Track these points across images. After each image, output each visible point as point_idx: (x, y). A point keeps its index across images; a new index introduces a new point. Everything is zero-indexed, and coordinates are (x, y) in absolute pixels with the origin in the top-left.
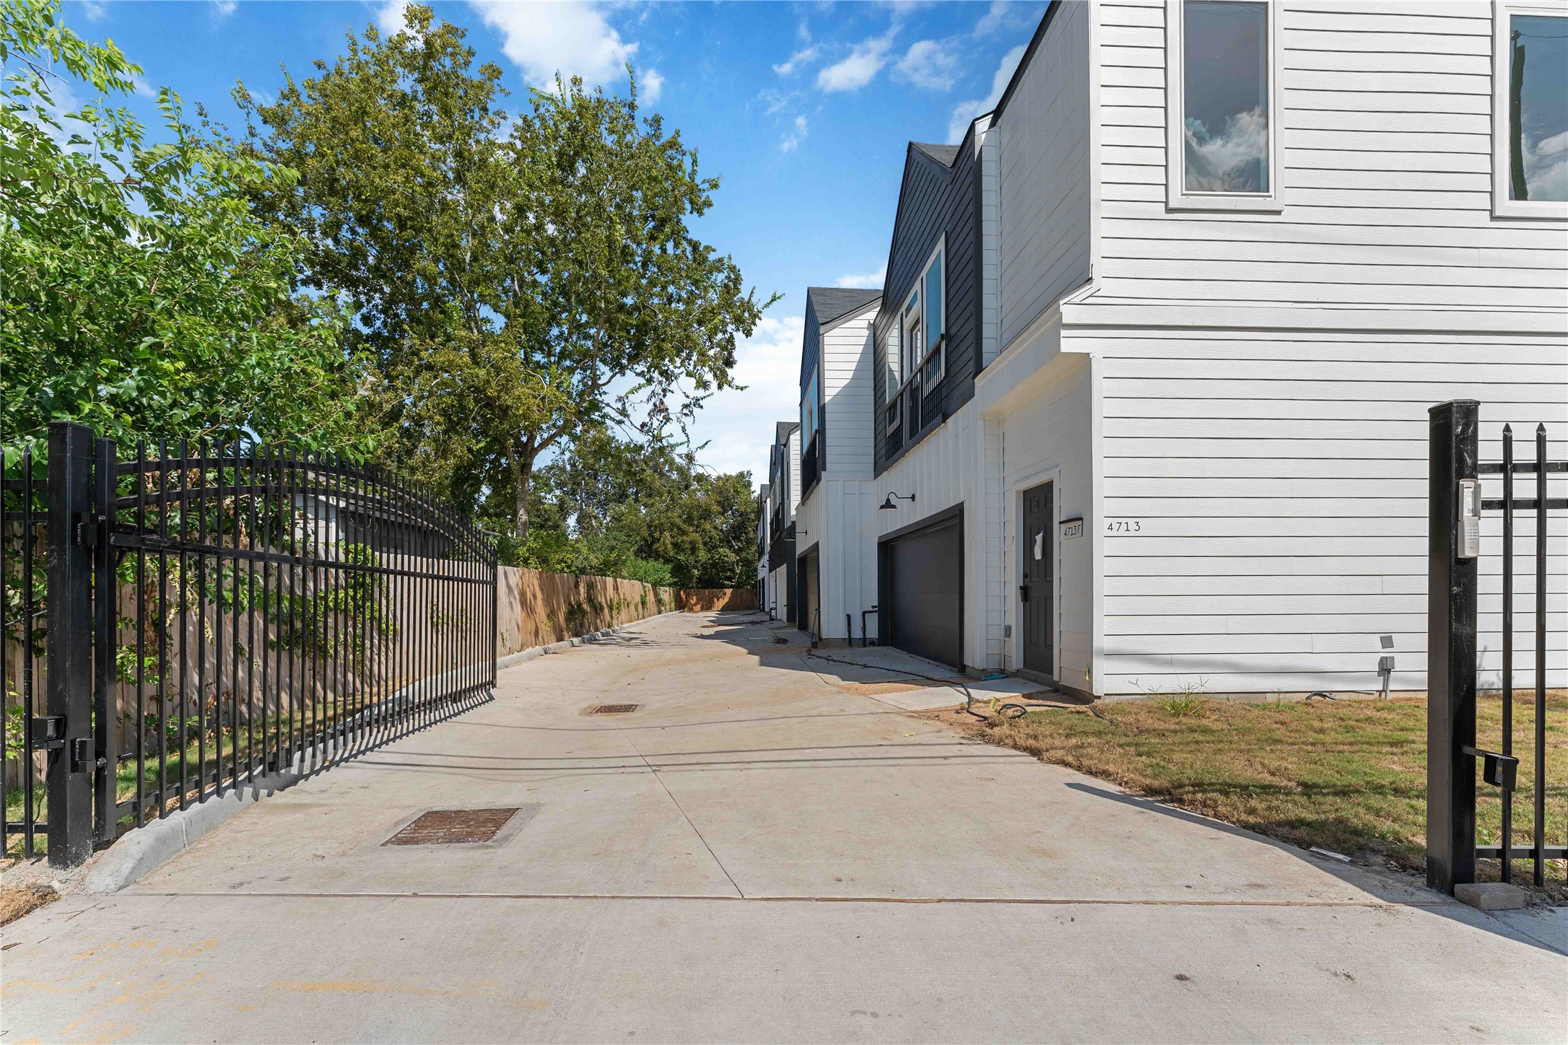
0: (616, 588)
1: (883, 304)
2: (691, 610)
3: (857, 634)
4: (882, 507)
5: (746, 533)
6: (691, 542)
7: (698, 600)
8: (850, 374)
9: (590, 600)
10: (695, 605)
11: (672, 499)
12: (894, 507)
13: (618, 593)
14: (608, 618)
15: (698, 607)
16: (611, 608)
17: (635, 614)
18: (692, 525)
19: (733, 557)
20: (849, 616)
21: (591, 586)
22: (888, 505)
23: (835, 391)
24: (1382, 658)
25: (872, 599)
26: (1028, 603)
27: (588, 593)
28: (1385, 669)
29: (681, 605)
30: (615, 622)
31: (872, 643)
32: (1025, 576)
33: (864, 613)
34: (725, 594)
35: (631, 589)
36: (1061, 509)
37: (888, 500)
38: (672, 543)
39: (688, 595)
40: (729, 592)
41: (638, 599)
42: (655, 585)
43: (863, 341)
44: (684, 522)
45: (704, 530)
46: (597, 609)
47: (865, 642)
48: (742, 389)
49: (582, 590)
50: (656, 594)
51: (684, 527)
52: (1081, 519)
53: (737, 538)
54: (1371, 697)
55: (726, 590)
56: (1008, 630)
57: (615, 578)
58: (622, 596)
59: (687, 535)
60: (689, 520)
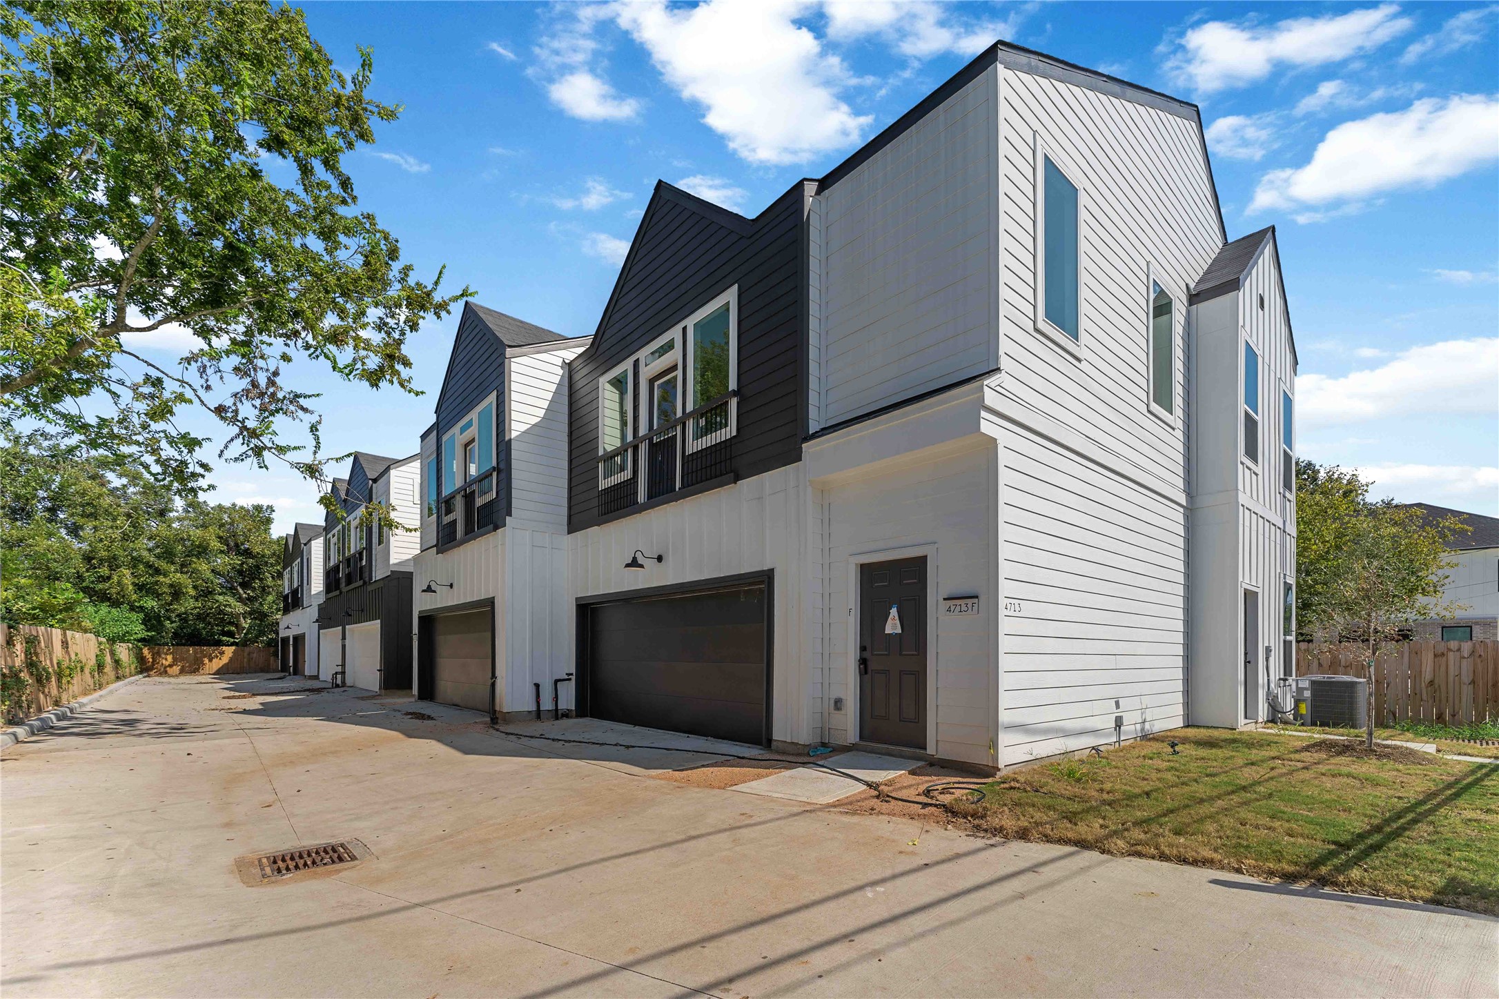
0: (65, 644)
1: (592, 344)
2: (164, 673)
3: (547, 705)
4: (628, 565)
5: (261, 580)
6: (171, 586)
7: (175, 659)
8: (542, 413)
9: (31, 665)
10: (170, 666)
11: (134, 525)
12: (641, 566)
13: (67, 652)
14: (54, 692)
15: (176, 669)
16: (60, 676)
17: (90, 681)
18: (173, 563)
19: (240, 608)
20: (537, 686)
21: (31, 642)
22: (634, 563)
23: (524, 428)
24: (1116, 717)
25: (568, 664)
26: (868, 677)
27: (27, 653)
28: (1119, 722)
29: (144, 668)
30: (64, 697)
31: (566, 715)
32: (863, 649)
33: (556, 681)
34: (222, 653)
35: (85, 646)
36: (938, 585)
37: (635, 559)
38: (134, 584)
39: (155, 655)
40: (229, 651)
41: (93, 662)
42: (112, 640)
43: (557, 379)
44: (158, 557)
45: (195, 571)
46: (41, 680)
47: (557, 714)
48: (417, 394)
49: (19, 647)
50: (112, 653)
51: (163, 565)
52: (977, 597)
53: (245, 585)
54: (1112, 747)
55: (224, 648)
56: (838, 704)
57: (64, 630)
58: (73, 657)
59: (165, 575)
60: (168, 555)
